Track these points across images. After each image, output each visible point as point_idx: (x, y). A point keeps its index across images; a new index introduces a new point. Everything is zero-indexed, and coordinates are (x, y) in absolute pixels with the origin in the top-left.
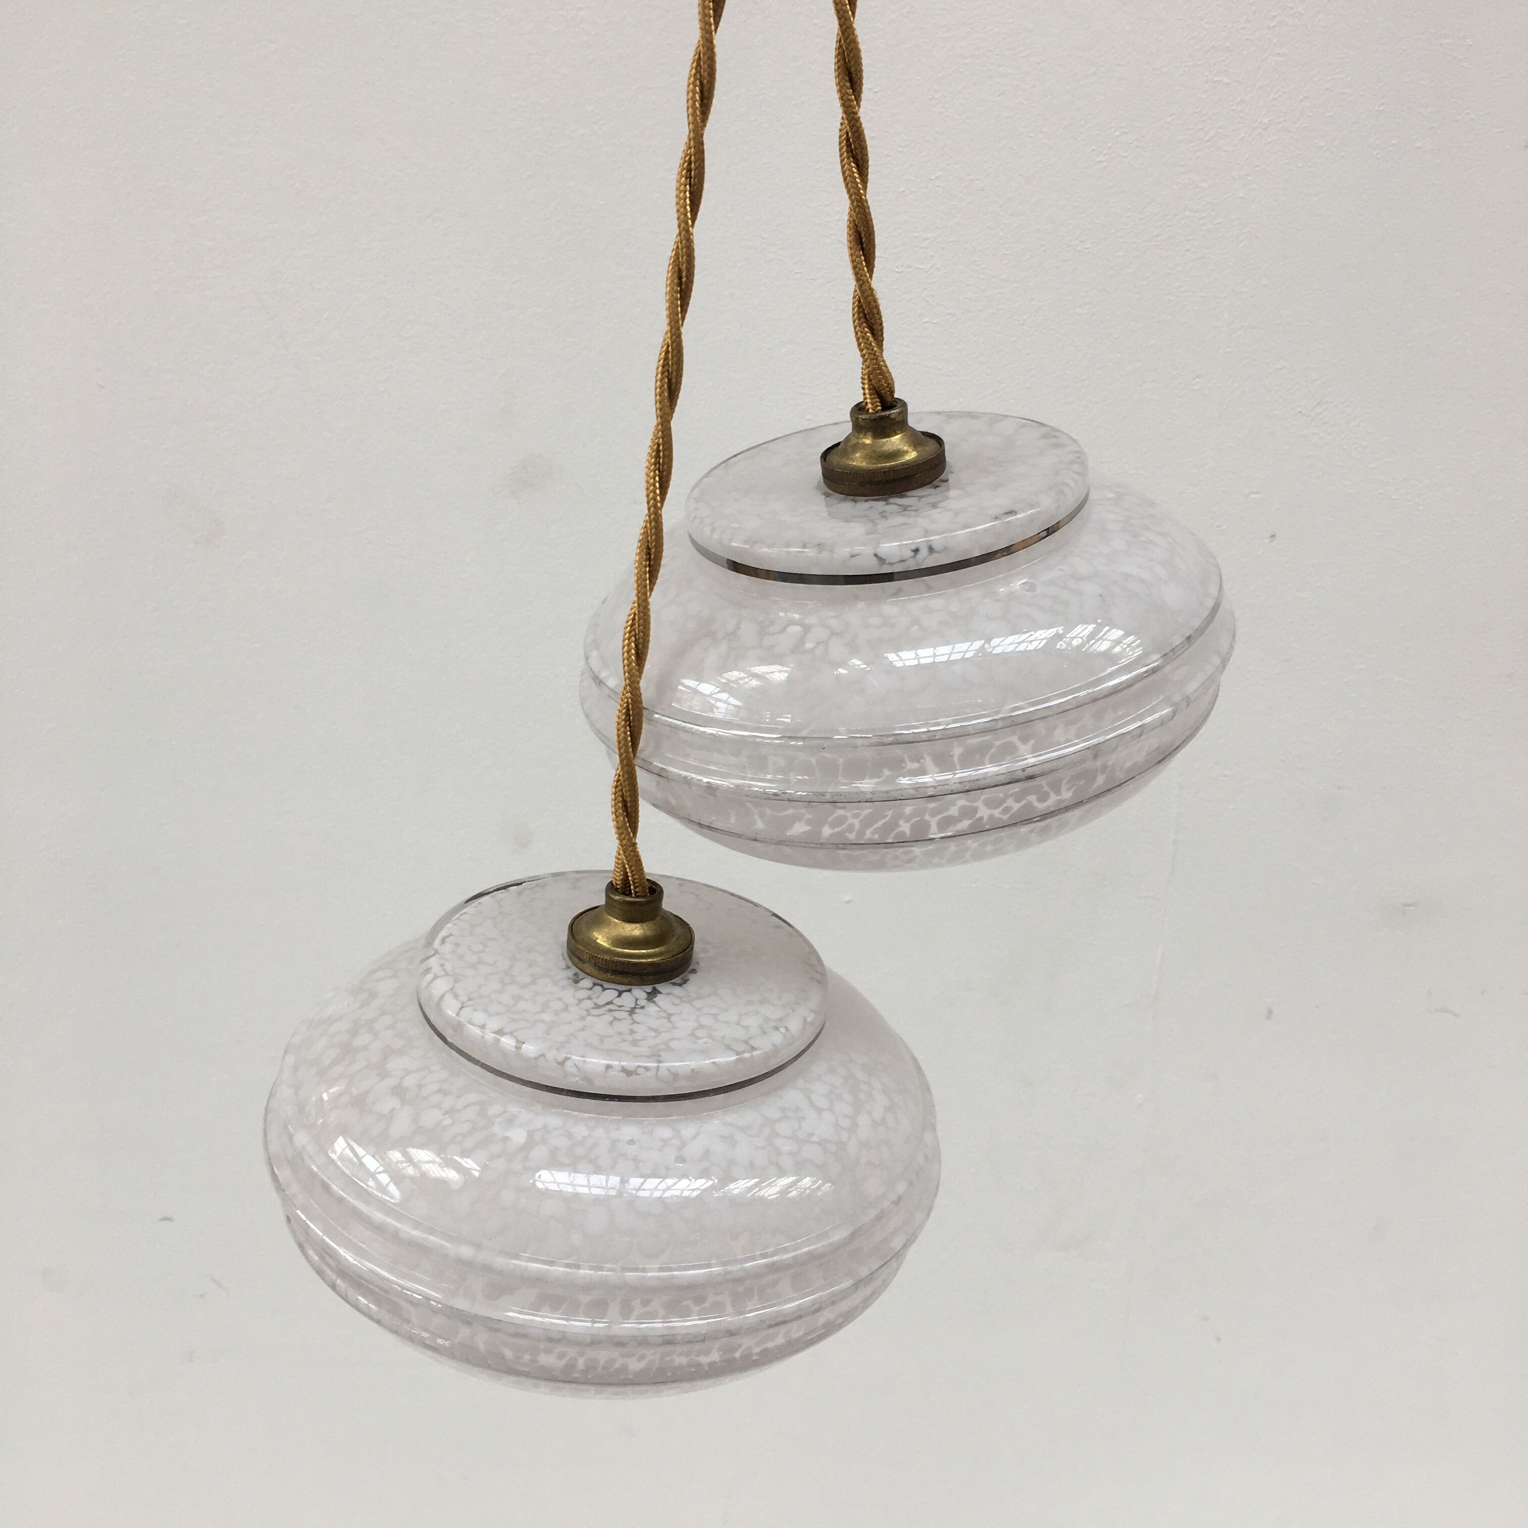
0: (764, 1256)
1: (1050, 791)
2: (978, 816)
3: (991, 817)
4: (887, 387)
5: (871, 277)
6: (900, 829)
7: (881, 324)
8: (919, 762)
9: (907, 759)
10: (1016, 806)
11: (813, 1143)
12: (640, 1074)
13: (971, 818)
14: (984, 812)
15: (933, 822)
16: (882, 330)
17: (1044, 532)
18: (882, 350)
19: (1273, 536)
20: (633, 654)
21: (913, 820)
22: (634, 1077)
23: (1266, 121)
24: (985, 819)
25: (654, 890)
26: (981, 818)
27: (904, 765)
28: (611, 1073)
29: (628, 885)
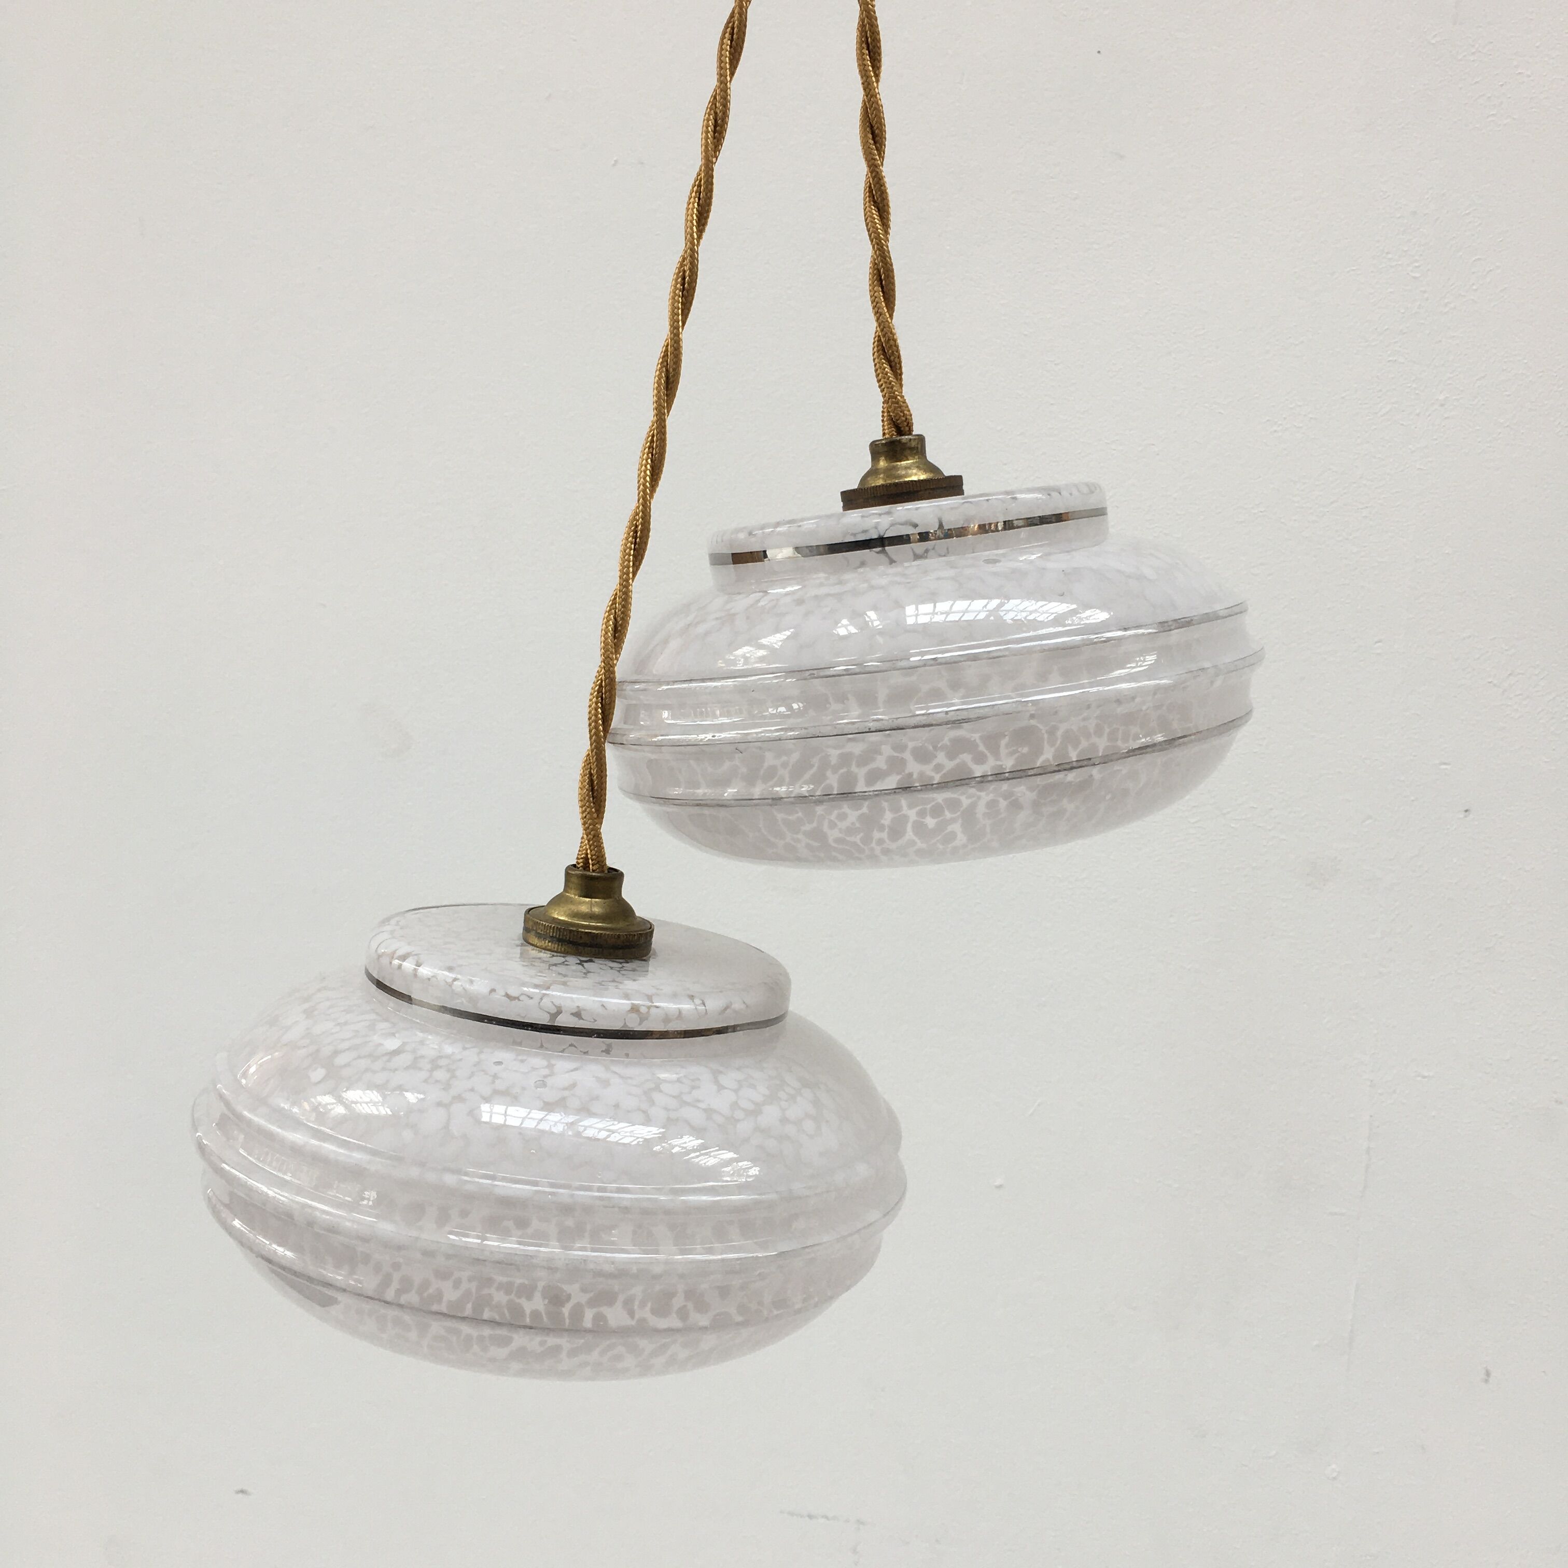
0: (600, 1189)
1: (986, 752)
2: (907, 772)
3: (921, 774)
4: (905, 421)
5: (891, 316)
6: (828, 782)
7: (899, 357)
8: (843, 703)
9: (831, 700)
10: (949, 765)
11: (699, 1108)
12: (522, 1001)
13: (900, 774)
14: (914, 768)
15: (861, 773)
16: (900, 363)
17: (1021, 521)
18: (901, 386)
19: (1466, 811)
20: (610, 625)
21: (842, 771)
22: (516, 1002)
23: (1442, 397)
24: (915, 776)
25: (616, 876)
26: (911, 775)
27: (828, 706)
28: (495, 996)
29: (588, 865)
